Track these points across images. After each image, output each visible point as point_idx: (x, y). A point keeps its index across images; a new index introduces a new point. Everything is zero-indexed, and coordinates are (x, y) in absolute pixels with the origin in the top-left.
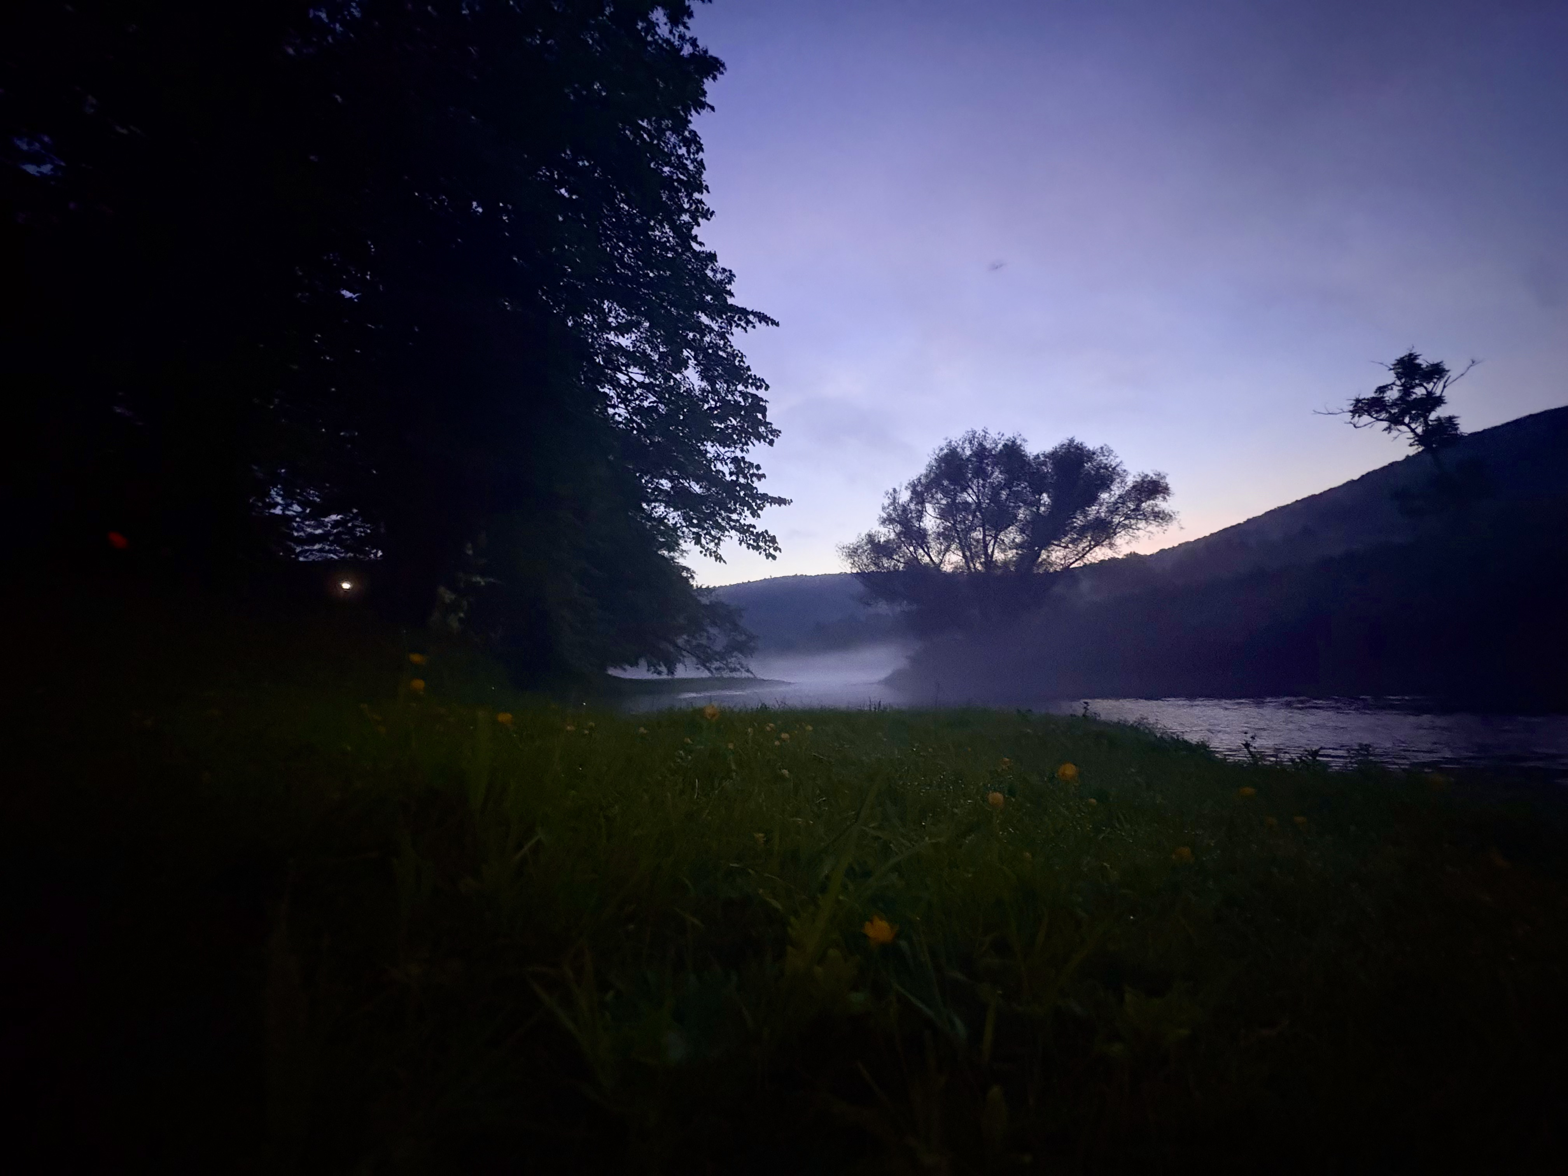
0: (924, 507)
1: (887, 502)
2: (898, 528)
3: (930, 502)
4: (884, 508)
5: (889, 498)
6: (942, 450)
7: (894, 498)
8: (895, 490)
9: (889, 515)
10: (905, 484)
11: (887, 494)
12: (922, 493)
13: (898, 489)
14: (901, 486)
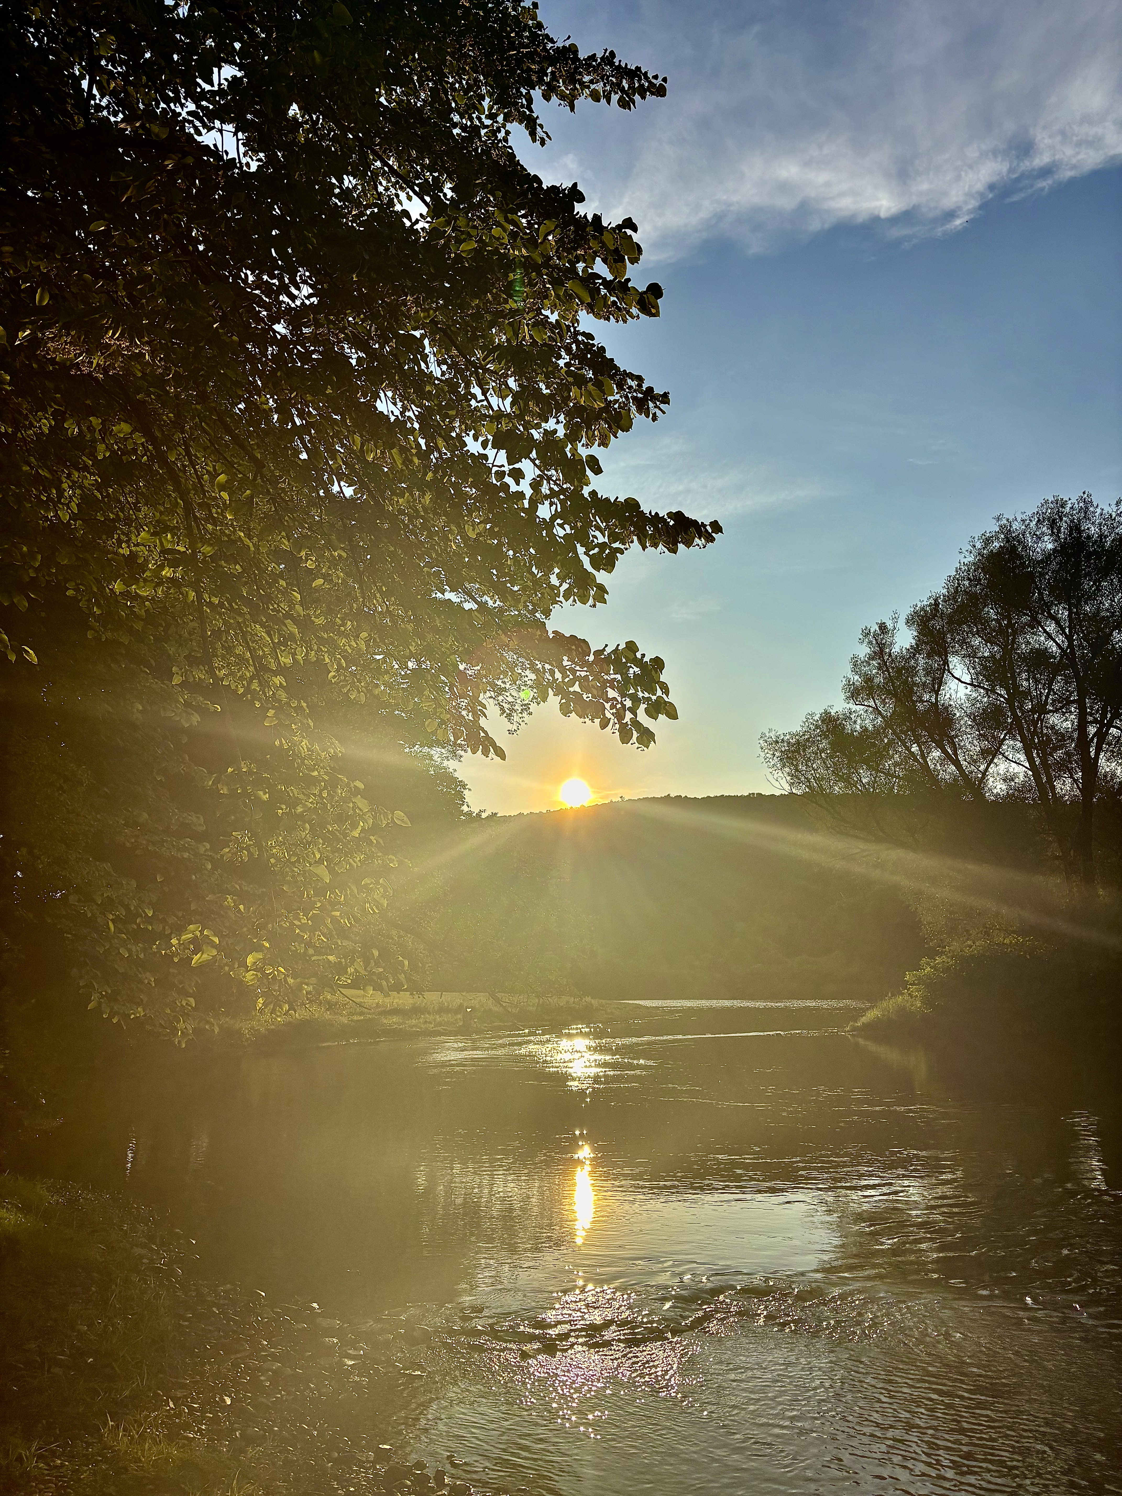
0: (945, 664)
1: (864, 651)
2: (888, 708)
3: (956, 653)
4: (856, 664)
5: (870, 642)
6: (988, 541)
7: (881, 646)
8: (883, 627)
9: (868, 680)
10: (906, 611)
11: (868, 634)
12: (942, 634)
13: (890, 625)
14: (895, 619)
